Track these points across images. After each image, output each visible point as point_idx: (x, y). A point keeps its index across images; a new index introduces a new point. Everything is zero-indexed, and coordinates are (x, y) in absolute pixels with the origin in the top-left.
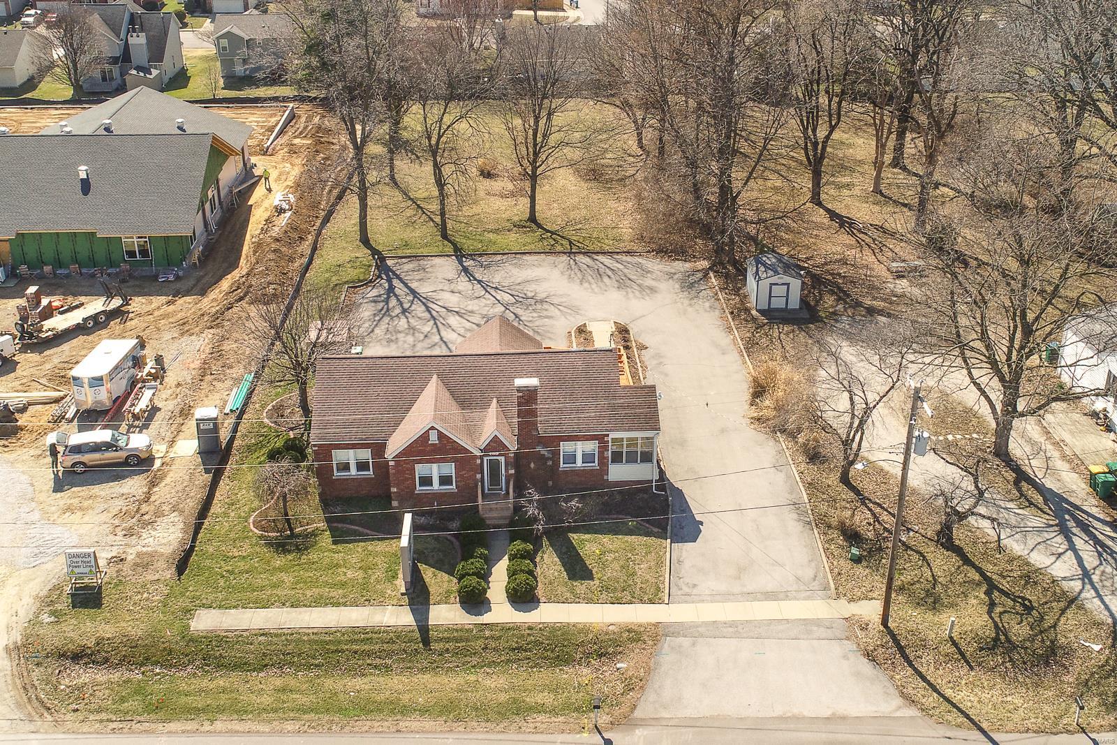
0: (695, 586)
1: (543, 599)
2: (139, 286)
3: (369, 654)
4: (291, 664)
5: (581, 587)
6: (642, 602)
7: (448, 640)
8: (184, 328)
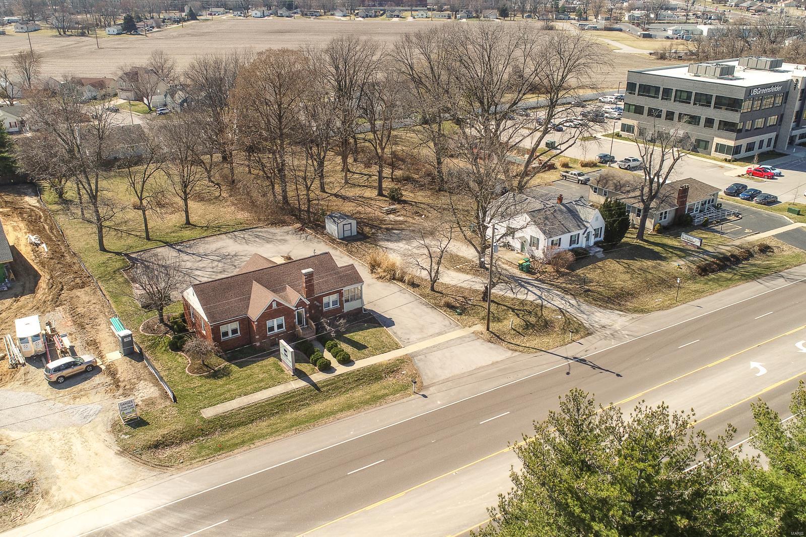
0: (408, 339)
1: (354, 360)
3: (296, 401)
5: (366, 351)
6: (394, 349)
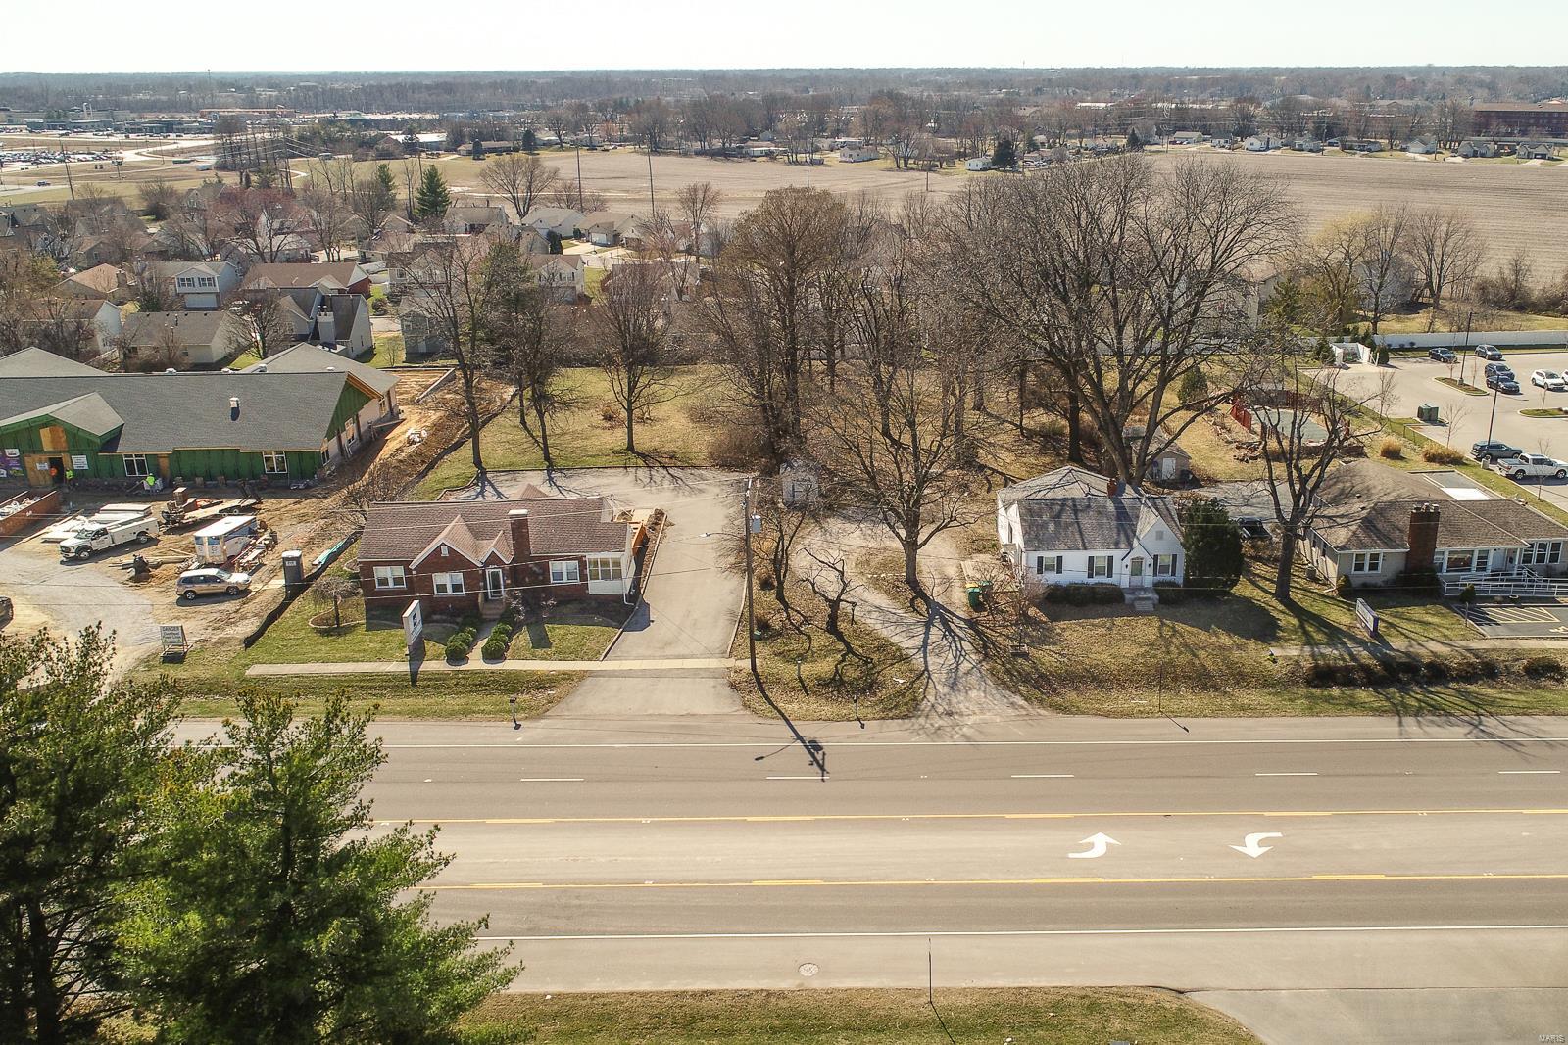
0: (627, 652)
1: (509, 657)
2: (274, 493)
3: (371, 688)
4: (313, 693)
5: (541, 652)
7: (430, 679)
8: (303, 518)
